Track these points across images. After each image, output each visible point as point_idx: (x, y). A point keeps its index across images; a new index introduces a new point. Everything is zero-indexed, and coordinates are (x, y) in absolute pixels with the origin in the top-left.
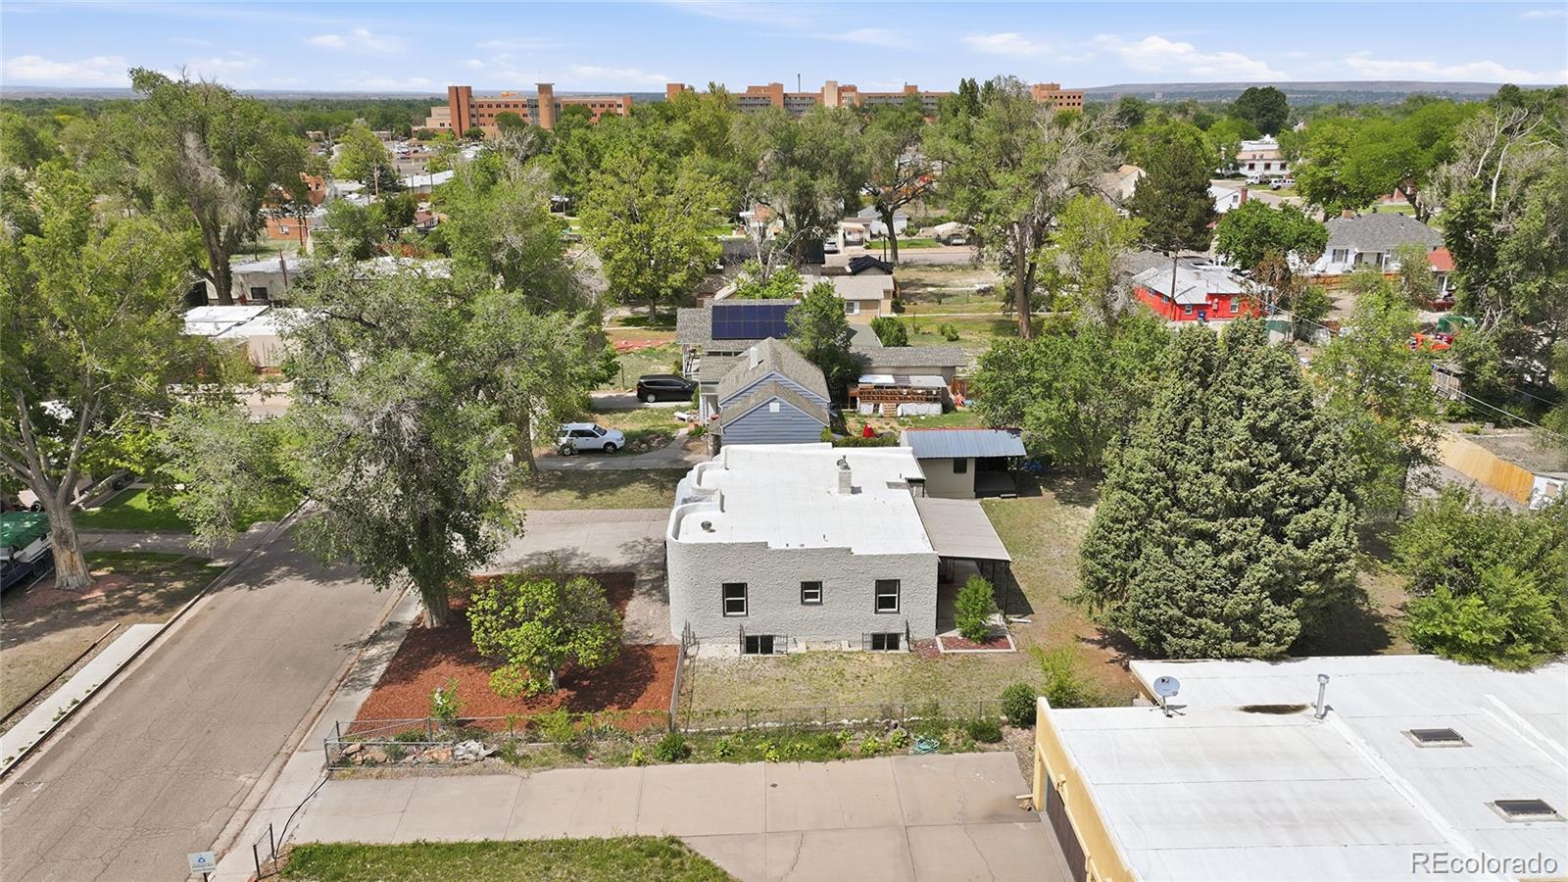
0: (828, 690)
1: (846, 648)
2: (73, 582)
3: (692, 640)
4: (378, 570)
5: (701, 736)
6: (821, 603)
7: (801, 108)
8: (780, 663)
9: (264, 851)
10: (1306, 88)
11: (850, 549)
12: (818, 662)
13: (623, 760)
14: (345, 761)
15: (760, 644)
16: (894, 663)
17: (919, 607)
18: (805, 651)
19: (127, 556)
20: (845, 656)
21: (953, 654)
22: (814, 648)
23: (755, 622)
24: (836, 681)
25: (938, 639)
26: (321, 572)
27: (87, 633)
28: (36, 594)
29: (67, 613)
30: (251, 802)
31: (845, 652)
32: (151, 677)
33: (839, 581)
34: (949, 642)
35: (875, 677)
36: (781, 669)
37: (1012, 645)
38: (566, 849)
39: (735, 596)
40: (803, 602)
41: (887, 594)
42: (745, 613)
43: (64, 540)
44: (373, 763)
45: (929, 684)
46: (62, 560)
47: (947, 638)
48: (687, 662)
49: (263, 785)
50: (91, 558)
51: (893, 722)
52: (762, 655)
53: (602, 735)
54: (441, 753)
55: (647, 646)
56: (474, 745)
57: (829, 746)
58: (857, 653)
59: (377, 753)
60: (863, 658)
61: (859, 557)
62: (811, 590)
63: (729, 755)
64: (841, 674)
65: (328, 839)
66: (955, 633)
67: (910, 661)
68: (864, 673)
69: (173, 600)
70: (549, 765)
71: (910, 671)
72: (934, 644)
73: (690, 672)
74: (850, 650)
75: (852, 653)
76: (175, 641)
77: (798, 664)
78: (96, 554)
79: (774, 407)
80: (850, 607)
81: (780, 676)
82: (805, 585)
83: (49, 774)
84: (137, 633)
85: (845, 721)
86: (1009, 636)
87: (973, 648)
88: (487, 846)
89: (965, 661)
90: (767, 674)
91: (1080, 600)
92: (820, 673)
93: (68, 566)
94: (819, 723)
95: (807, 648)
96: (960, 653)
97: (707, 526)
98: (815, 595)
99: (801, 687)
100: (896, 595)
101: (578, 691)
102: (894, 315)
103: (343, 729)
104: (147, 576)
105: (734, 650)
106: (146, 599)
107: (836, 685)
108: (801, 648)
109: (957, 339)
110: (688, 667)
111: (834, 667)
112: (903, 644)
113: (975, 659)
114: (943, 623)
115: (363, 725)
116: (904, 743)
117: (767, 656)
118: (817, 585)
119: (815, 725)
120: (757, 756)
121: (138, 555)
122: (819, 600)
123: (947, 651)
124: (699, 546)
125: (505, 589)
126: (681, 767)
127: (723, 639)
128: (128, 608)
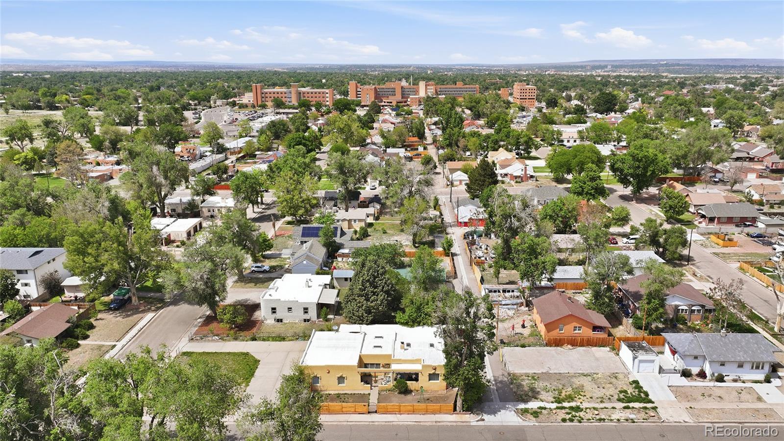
1: (297, 322)
2: (135, 304)
3: (264, 319)
4: (200, 304)
5: (260, 337)
7: (409, 93)
9: (178, 352)
10: (687, 62)
11: (301, 301)
13: (243, 340)
14: (192, 339)
15: (280, 321)
17: (313, 314)
19: (147, 298)
22: (291, 321)
23: (278, 315)
25: (317, 320)
26: (190, 303)
27: (140, 315)
28: (128, 307)
29: (136, 310)
30: (175, 345)
32: (154, 324)
33: (297, 307)
36: (284, 326)
37: (332, 322)
38: (229, 353)
39: (274, 310)
40: (288, 312)
41: (306, 310)
42: (276, 314)
43: (134, 295)
44: (197, 340)
46: (134, 299)
47: (319, 320)
48: (263, 324)
49: (177, 343)
50: (140, 298)
52: (279, 323)
53: (241, 336)
54: (210, 339)
55: (257, 320)
56: (216, 337)
57: (283, 339)
58: (301, 323)
59: (198, 338)
61: (303, 302)
62: (290, 309)
63: (264, 340)
65: (189, 351)
66: (321, 319)
69: (158, 309)
70: (230, 341)
73: (263, 326)
74: (299, 322)
76: (158, 317)
78: (141, 297)
79: (305, 262)
80: (297, 313)
82: (289, 308)
83: (138, 340)
84: (150, 316)
86: (333, 320)
87: (324, 322)
88: (216, 353)
89: (320, 325)
93: (135, 300)
96: (320, 323)
97: (270, 295)
100: (308, 311)
101: (239, 328)
102: (374, 221)
103: (192, 334)
104: (151, 303)
105: (273, 322)
106: (153, 308)
108: (288, 322)
109: (386, 233)
111: (292, 325)
112: (310, 321)
114: (318, 317)
115: (196, 333)
116: (297, 339)
117: (281, 323)
118: (291, 308)
119: (282, 335)
120: (269, 340)
121: (150, 298)
122: (292, 311)
123: (318, 323)
124: (268, 300)
125: (225, 308)
126: (254, 342)
127: (271, 319)
128: (149, 310)
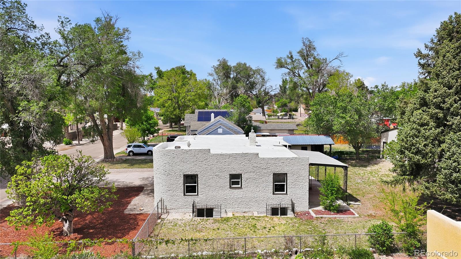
0: (246, 234)
1: (256, 214)
3: (165, 210)
6: (241, 188)
8: (216, 221)
11: (258, 154)
12: (239, 221)
15: (205, 212)
16: (286, 222)
17: (298, 190)
18: (232, 216)
20: (256, 218)
21: (321, 217)
22: (237, 215)
23: (203, 199)
24: (251, 230)
25: (310, 211)
31: (255, 217)
33: (252, 174)
34: (317, 212)
35: (276, 228)
36: (216, 224)
37: (356, 214)
39: (191, 183)
40: (230, 187)
41: (279, 183)
42: (196, 194)
45: (311, 231)
47: (315, 210)
48: (159, 221)
51: (294, 249)
52: (206, 218)
55: (137, 214)
58: (263, 217)
60: (266, 219)
61: (264, 159)
62: (235, 179)
64: (255, 226)
66: (320, 208)
67: (296, 221)
68: (268, 226)
71: (297, 225)
72: (309, 213)
73: (159, 226)
74: (259, 215)
75: (260, 217)
77: (227, 222)
79: (220, 131)
80: (258, 190)
81: (215, 227)
82: (232, 176)
85: (260, 251)
86: (351, 210)
87: (332, 215)
89: (330, 221)
90: (207, 226)
91: (396, 182)
92: (241, 226)
94: (241, 252)
95: (233, 215)
96: (326, 217)
97: (178, 148)
98: (237, 183)
99: (229, 232)
100: (285, 183)
101: (83, 235)
105: (189, 216)
107: (251, 232)
108: (230, 215)
110: (159, 223)
111: (250, 223)
112: (290, 212)
113: (336, 220)
117: (208, 218)
119: (238, 254)
122: (240, 186)
123: (318, 216)
127: (183, 210)
